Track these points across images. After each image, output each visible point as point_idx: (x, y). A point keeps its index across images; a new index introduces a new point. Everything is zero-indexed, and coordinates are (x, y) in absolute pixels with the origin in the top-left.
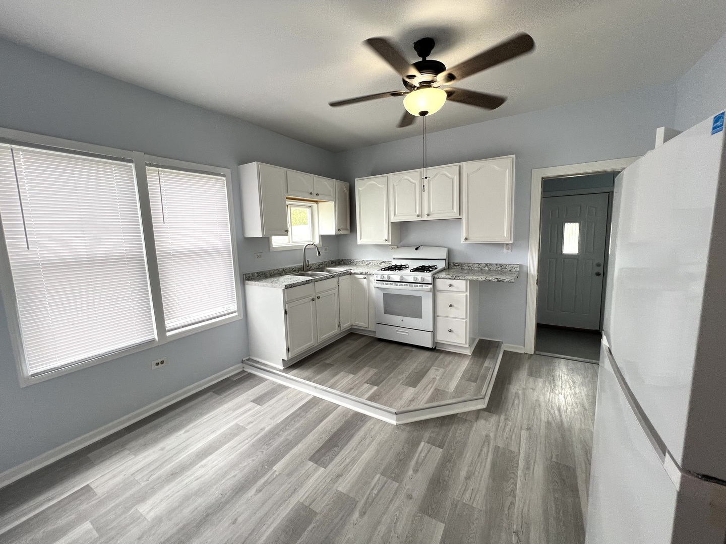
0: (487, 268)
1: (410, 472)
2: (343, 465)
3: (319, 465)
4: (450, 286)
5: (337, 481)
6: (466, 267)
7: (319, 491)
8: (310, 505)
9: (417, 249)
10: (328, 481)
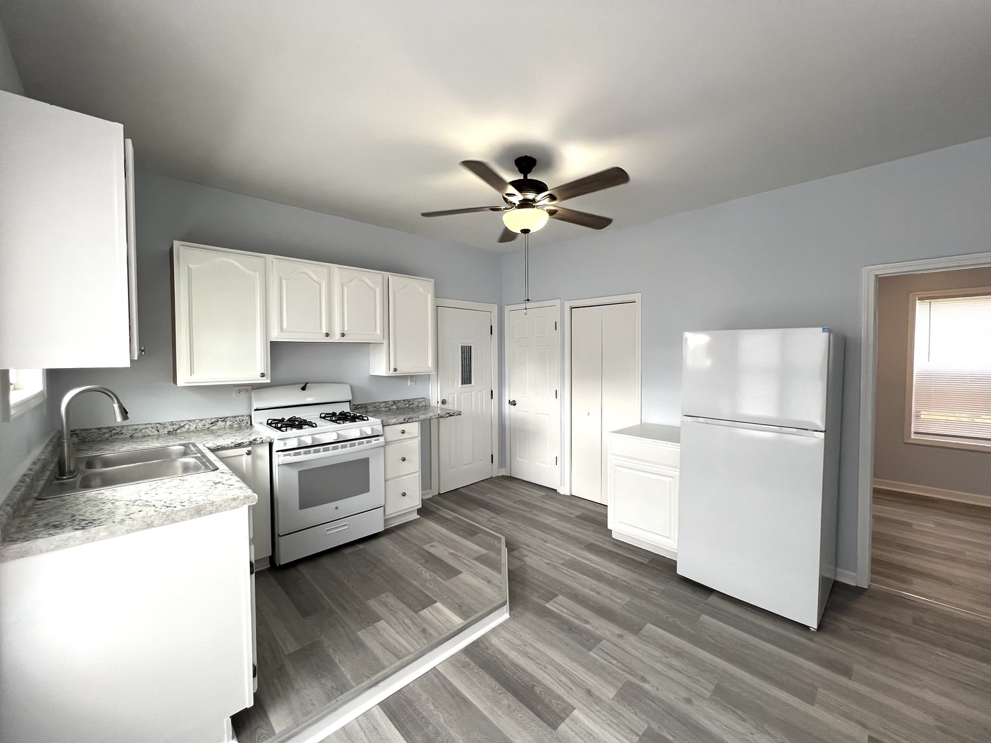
0: (394, 407)
1: (588, 626)
2: (571, 686)
3: (567, 716)
4: (403, 432)
5: (599, 698)
6: (371, 409)
7: (615, 720)
8: (637, 734)
9: (303, 389)
10: (598, 708)
